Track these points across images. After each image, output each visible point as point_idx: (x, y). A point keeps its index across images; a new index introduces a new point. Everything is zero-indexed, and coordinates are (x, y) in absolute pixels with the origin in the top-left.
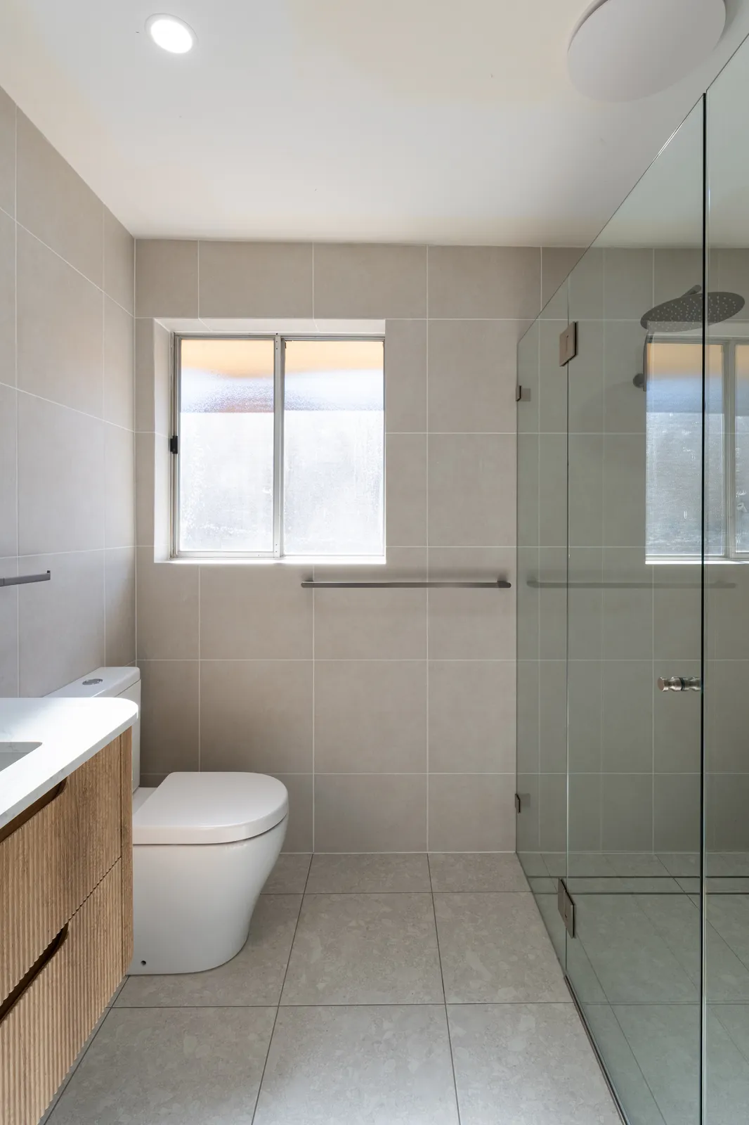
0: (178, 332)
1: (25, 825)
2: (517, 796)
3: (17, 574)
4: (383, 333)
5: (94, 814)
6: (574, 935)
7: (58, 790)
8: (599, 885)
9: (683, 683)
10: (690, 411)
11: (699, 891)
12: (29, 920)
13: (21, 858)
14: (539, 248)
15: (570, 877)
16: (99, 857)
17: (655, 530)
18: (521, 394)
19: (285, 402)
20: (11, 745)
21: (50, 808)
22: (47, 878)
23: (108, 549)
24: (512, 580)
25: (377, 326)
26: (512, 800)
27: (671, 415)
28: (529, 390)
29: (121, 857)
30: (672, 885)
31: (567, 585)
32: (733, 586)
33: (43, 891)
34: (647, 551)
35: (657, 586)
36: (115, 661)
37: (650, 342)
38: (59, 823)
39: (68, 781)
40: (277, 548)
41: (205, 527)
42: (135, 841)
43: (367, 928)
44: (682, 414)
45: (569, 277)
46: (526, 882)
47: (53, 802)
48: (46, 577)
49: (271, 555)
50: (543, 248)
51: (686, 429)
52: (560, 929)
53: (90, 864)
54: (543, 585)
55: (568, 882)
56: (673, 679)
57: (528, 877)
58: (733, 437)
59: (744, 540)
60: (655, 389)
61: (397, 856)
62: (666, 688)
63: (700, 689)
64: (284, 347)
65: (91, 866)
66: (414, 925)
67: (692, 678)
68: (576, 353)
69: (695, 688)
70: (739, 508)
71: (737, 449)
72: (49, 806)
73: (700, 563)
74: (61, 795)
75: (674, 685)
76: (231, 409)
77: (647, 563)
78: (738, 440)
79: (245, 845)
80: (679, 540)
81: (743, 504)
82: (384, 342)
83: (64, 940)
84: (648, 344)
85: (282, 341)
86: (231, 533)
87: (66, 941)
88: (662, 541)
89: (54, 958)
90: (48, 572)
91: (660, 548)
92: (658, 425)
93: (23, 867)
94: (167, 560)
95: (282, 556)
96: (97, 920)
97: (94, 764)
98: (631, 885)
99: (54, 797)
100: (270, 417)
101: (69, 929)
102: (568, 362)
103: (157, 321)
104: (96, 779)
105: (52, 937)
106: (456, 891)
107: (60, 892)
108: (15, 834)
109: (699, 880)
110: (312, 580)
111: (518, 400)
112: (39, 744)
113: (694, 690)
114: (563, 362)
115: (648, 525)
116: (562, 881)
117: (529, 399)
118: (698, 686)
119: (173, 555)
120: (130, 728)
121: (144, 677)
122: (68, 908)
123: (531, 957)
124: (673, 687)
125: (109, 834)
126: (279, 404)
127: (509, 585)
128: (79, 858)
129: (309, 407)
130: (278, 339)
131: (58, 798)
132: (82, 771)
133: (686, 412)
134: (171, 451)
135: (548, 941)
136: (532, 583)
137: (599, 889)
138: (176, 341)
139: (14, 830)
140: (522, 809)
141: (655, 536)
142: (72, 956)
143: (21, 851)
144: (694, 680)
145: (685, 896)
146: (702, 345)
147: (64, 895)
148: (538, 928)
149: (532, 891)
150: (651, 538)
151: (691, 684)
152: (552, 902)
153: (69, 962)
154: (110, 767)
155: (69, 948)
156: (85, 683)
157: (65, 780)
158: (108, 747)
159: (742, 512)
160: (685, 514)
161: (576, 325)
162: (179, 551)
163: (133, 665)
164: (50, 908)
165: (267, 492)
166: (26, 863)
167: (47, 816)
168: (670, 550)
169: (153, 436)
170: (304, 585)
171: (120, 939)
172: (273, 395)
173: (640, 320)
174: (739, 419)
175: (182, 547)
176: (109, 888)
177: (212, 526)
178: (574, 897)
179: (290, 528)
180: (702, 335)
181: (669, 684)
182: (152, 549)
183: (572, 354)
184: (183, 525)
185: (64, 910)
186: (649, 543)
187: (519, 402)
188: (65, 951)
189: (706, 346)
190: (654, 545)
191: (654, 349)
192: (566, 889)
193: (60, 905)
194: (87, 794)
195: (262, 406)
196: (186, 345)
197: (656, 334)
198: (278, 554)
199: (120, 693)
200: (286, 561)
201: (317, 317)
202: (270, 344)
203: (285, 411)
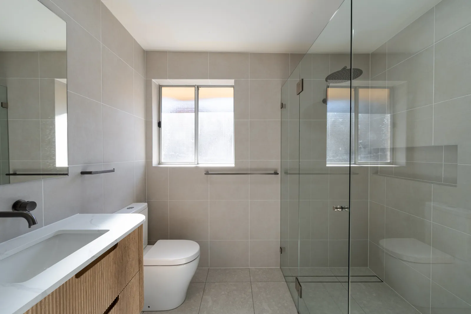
0: (161, 84)
1: (102, 260)
2: (281, 248)
3: (103, 169)
4: (234, 84)
5: (129, 255)
6: (301, 297)
7: (115, 247)
8: (310, 279)
9: (342, 208)
10: (342, 112)
11: (348, 281)
12: (104, 294)
13: (100, 272)
14: (289, 54)
15: (299, 276)
16: (131, 271)
17: (330, 155)
18: (282, 106)
19: (199, 109)
20: (99, 231)
21: (112, 254)
22: (111, 279)
23: (136, 161)
24: (279, 172)
25: (231, 82)
26: (279, 249)
27: (335, 113)
28: (285, 104)
29: (139, 271)
30: (335, 279)
31: (299, 174)
32: (357, 174)
33: (109, 283)
34: (327, 162)
35: (330, 174)
36: (139, 200)
37: (328, 87)
38: (115, 259)
39: (119, 244)
40: (196, 161)
41: (171, 153)
42: (144, 264)
43: (228, 294)
44: (340, 113)
45: (300, 63)
46: (284, 279)
47: (113, 252)
48: (113, 171)
49: (194, 163)
50: (290, 54)
51: (341, 119)
52: (296, 295)
53: (127, 273)
54: (290, 174)
55: (299, 278)
56: (338, 207)
57: (285, 276)
58: (358, 121)
59: (361, 158)
60: (330, 105)
61: (238, 269)
62: (336, 210)
63: (348, 210)
64: (198, 89)
65: (128, 274)
66: (244, 293)
67: (345, 206)
68: (302, 90)
69: (347, 210)
70: (359, 146)
71: (359, 126)
72: (111, 253)
73: (349, 166)
74: (116, 249)
75: (339, 209)
76: (180, 112)
77: (327, 166)
78: (359, 122)
79: (185, 265)
80: (338, 158)
81: (361, 145)
82: (234, 88)
83: (117, 301)
84: (328, 88)
85: (198, 87)
86: (180, 155)
87: (118, 301)
88: (332, 158)
89: (114, 308)
90: (114, 169)
91: (331, 161)
92: (331, 117)
93: (101, 276)
94: (157, 165)
95: (198, 164)
96: (130, 293)
97: (129, 237)
98: (321, 279)
99: (114, 250)
100: (193, 115)
101: (119, 297)
102: (300, 93)
103: (153, 80)
104: (129, 243)
105: (113, 300)
106: (259, 281)
107: (116, 284)
108: (98, 263)
109: (348, 277)
110: (209, 172)
111: (281, 108)
112: (108, 231)
113: (346, 210)
114: (298, 93)
115: (327, 152)
116: (297, 278)
117: (285, 108)
118: (348, 209)
119: (159, 164)
120: (142, 225)
121: (149, 206)
122: (119, 289)
123: (286, 305)
124: (338, 210)
125: (134, 263)
126: (197, 110)
127: (278, 174)
128: (123, 272)
129: (207, 111)
130: (196, 87)
131: (115, 250)
132: (124, 240)
133: (340, 112)
134: (158, 126)
135: (292, 299)
136: (286, 173)
137: (310, 280)
138: (160, 87)
139: (98, 262)
140: (282, 253)
141: (330, 156)
142: (121, 307)
143: (100, 270)
144: (346, 207)
145: (340, 283)
146: (350, 89)
147: (117, 285)
148: (288, 294)
149: (286, 281)
150: (328, 157)
151: (345, 208)
152: (293, 285)
153: (119, 309)
154: (135, 239)
155: (119, 304)
156: (128, 208)
157: (118, 243)
158: (134, 231)
159: (361, 148)
160: (340, 149)
161: (302, 80)
162: (162, 162)
163: (145, 202)
164: (112, 289)
165: (192, 141)
166: (102, 274)
167: (110, 257)
168: (335, 161)
169: (152, 121)
170: (205, 174)
171: (139, 300)
172: (194, 107)
173: (325, 79)
174: (360, 115)
175: (163, 160)
176: (134, 281)
177: (173, 153)
178: (300, 283)
179: (200, 154)
180: (350, 85)
181: (337, 208)
182: (152, 161)
183: (301, 90)
184: (163, 153)
185: (118, 291)
186: (327, 159)
187: (282, 109)
188: (118, 305)
189: (352, 89)
190: (330, 159)
191: (329, 90)
192: (298, 281)
193: (116, 289)
194: (126, 248)
195: (190, 110)
196: (164, 90)
197: (331, 85)
198: (196, 163)
199: (140, 212)
200: (200, 165)
201: (210, 78)
202: (194, 88)
203: (199, 112)
